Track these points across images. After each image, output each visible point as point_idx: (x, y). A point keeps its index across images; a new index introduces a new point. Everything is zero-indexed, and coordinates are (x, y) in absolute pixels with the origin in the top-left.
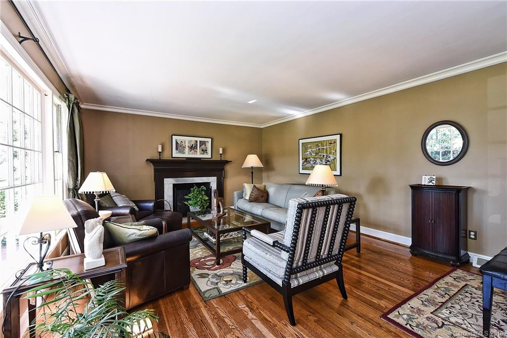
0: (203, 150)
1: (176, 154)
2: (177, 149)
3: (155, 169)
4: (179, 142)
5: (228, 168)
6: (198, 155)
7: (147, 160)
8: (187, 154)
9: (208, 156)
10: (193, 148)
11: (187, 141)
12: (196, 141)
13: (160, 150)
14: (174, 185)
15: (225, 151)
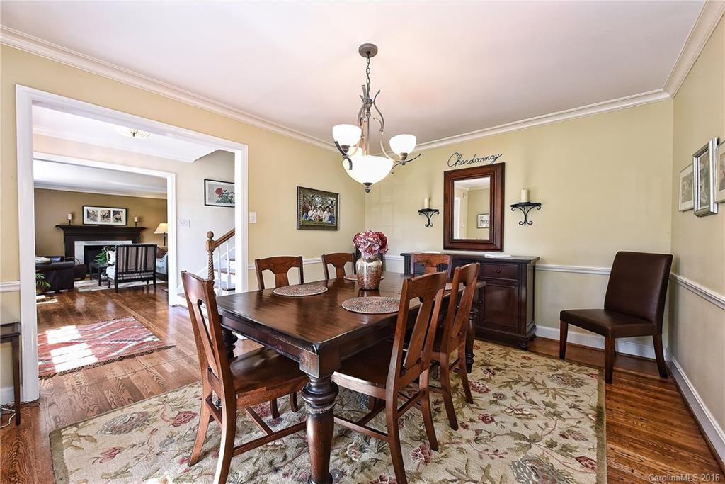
0: (116, 219)
1: (86, 221)
2: (88, 217)
3: (65, 234)
4: (91, 212)
5: (145, 233)
6: (112, 222)
7: (57, 226)
8: (99, 222)
9: (123, 223)
10: (105, 216)
11: (99, 211)
12: (110, 211)
13: (70, 218)
14: (85, 247)
15: (140, 219)
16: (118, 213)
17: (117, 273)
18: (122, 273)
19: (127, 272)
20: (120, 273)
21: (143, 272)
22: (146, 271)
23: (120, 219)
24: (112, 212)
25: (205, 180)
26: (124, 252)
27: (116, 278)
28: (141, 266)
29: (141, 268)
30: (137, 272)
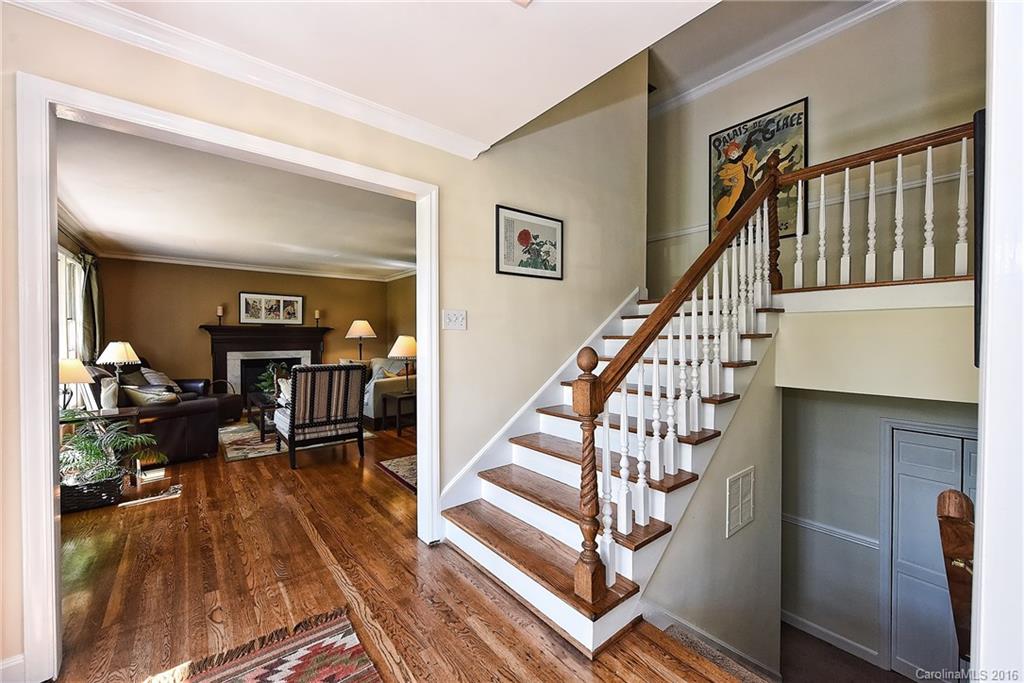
0: (289, 313)
1: (245, 319)
2: (247, 312)
3: (212, 339)
4: (251, 302)
5: (330, 338)
6: (282, 320)
7: (201, 327)
8: (264, 319)
9: (298, 321)
10: (273, 310)
11: (264, 300)
12: (279, 301)
13: (220, 313)
14: (242, 361)
15: (323, 314)
16: (291, 303)
17: (293, 426)
18: (303, 426)
19: (312, 424)
20: (299, 427)
21: (341, 422)
22: (345, 420)
23: (292, 315)
24: (282, 303)
25: (498, 207)
26: (306, 382)
27: (292, 435)
28: (336, 412)
29: (336, 416)
30: (328, 422)
